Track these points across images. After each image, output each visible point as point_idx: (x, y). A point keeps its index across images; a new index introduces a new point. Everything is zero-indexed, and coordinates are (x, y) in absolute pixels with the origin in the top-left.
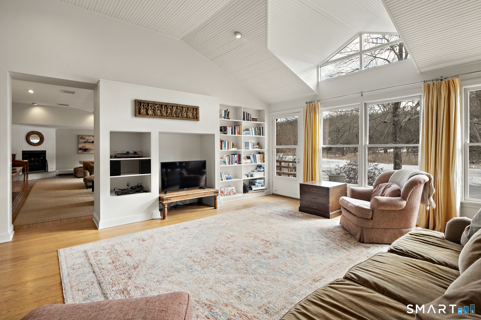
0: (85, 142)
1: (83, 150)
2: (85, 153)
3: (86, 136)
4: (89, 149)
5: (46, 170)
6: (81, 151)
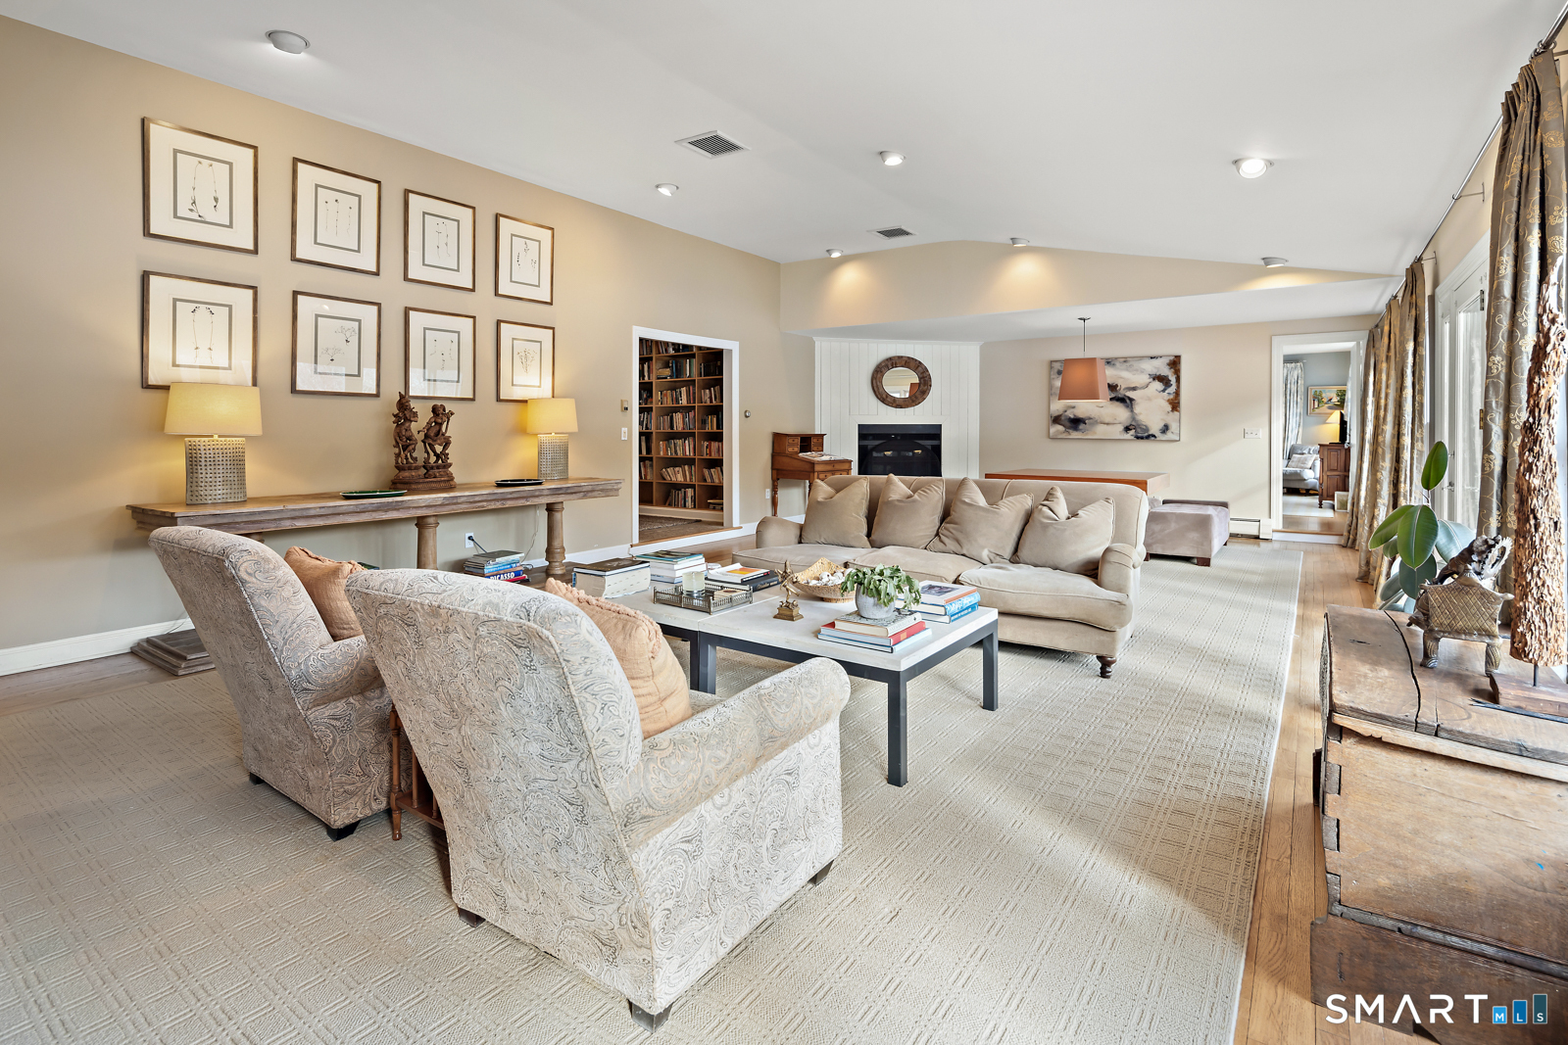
1: (1068, 424)
2: (1075, 435)
4: (1090, 419)
6: (1060, 428)
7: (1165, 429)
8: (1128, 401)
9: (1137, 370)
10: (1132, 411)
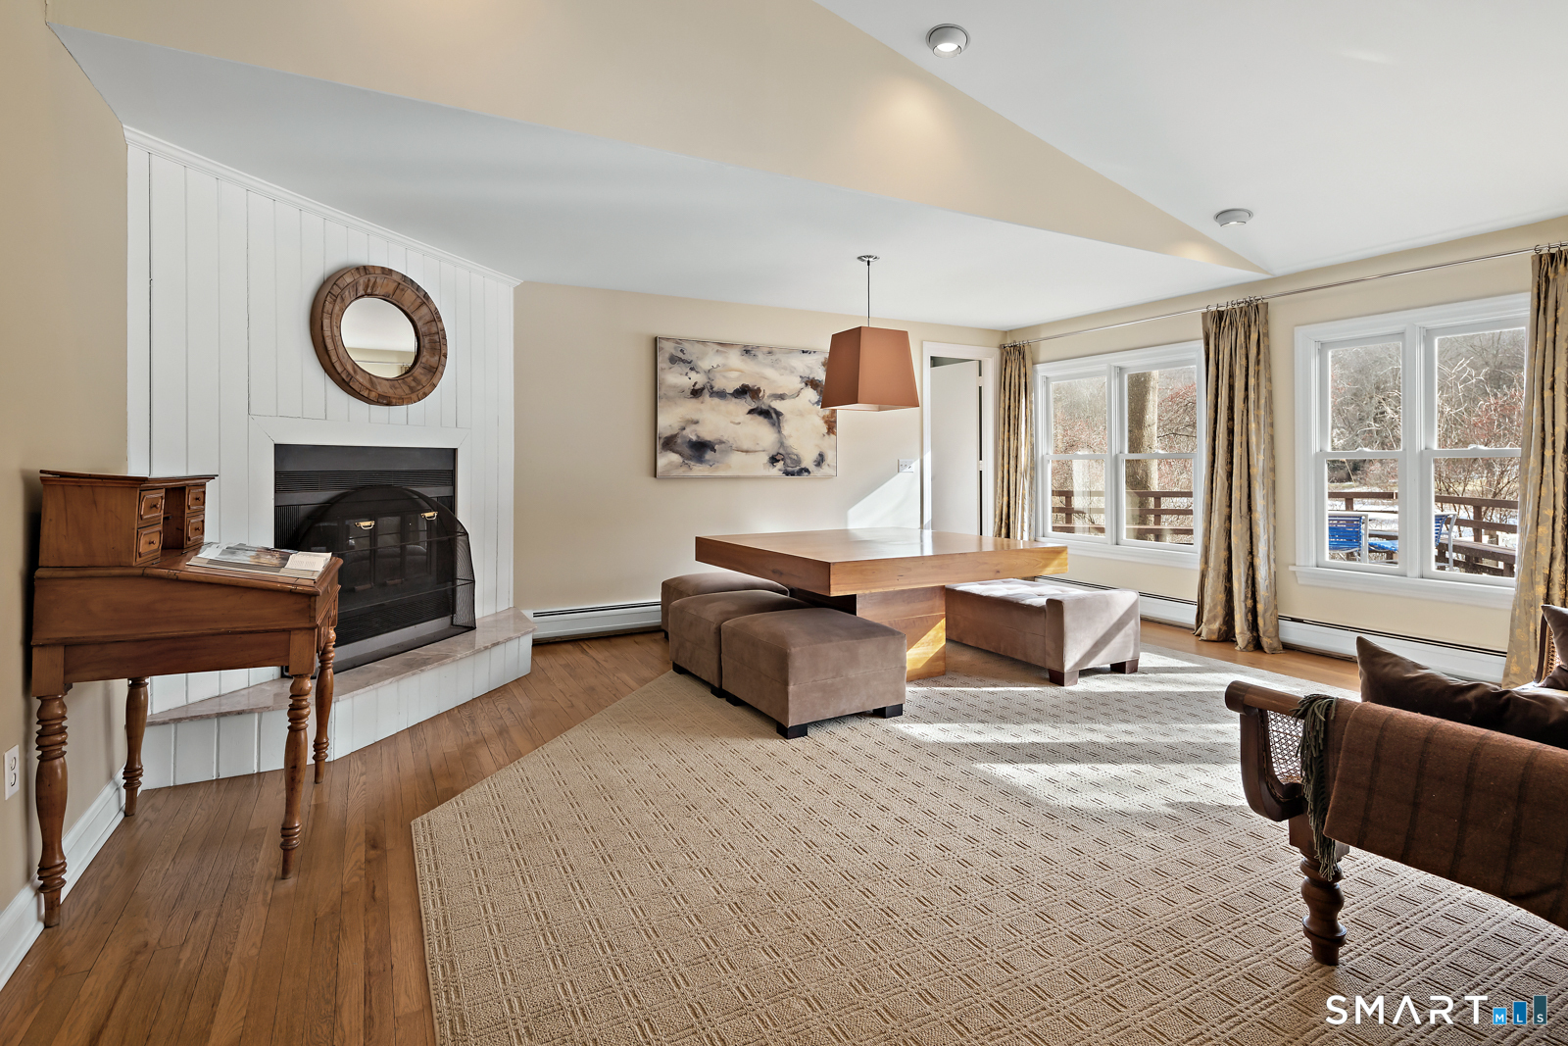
0: (696, 393)
1: (687, 451)
2: (699, 470)
3: (704, 342)
4: (721, 442)
5: (461, 618)
6: (674, 458)
7: (820, 460)
8: (774, 415)
9: (785, 368)
10: (779, 432)
